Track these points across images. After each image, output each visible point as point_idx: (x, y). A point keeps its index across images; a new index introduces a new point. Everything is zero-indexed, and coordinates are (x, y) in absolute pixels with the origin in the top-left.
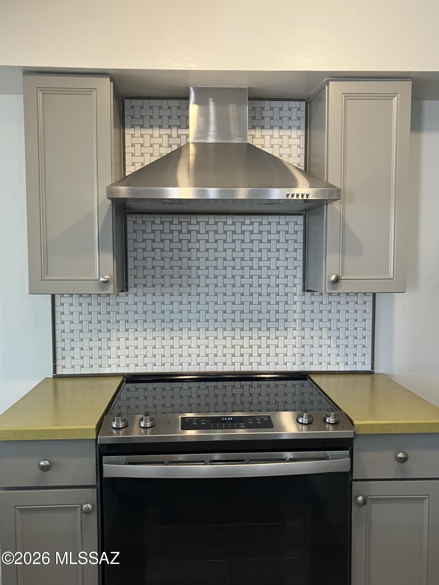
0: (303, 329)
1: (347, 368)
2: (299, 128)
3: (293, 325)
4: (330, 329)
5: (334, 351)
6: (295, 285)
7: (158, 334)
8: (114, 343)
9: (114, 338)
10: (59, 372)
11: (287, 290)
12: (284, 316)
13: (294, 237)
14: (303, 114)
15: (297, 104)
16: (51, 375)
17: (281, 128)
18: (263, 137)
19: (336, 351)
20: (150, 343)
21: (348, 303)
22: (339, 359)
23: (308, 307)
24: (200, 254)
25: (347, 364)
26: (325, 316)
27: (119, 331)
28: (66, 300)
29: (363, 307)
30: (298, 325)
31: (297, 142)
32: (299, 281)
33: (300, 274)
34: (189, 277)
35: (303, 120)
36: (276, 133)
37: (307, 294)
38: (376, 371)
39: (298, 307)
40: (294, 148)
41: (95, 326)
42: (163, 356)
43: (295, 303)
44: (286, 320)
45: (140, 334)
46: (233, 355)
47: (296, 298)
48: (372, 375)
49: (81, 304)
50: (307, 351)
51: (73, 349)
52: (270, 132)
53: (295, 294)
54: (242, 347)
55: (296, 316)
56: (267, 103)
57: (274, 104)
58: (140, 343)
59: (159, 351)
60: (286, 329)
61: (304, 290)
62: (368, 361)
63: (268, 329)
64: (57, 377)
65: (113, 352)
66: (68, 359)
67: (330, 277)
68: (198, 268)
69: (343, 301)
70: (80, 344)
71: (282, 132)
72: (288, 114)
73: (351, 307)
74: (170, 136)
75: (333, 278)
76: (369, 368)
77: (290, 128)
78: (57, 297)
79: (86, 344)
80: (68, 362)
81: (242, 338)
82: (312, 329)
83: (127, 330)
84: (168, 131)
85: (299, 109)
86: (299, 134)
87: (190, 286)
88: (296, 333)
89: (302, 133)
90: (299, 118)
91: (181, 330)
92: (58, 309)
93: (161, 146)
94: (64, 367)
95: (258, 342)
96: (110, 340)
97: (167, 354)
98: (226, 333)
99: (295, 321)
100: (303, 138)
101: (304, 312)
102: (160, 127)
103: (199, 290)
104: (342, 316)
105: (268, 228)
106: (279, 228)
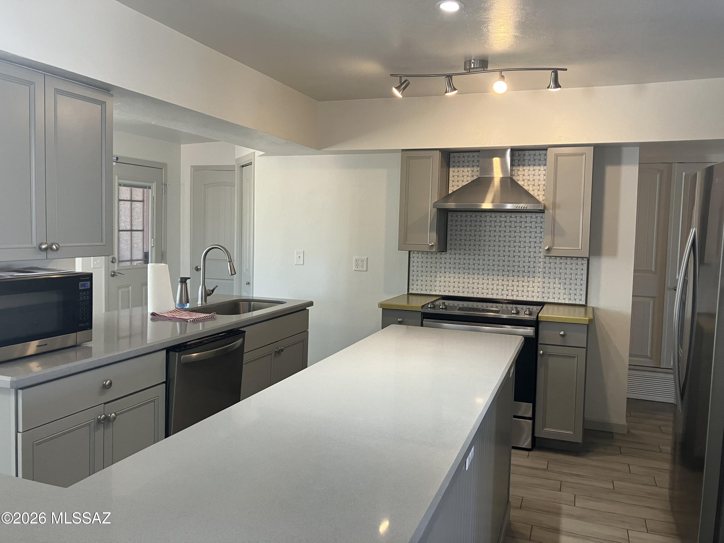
0: (544, 278)
1: (570, 302)
3: (538, 275)
5: (562, 291)
6: (540, 252)
7: (461, 276)
8: (438, 279)
9: (438, 276)
10: (410, 292)
11: (535, 255)
12: (533, 270)
16: (406, 293)
17: (534, 165)
18: (524, 170)
19: (564, 291)
20: (457, 280)
21: (572, 264)
22: (565, 296)
23: (547, 265)
24: (486, 233)
25: (570, 299)
27: (441, 272)
28: (415, 255)
29: (582, 267)
30: (541, 275)
34: (480, 245)
36: (532, 168)
38: (589, 305)
39: (541, 265)
40: (542, 176)
41: (429, 269)
42: (464, 288)
43: (540, 262)
44: (534, 272)
45: (452, 275)
46: (503, 290)
47: (540, 260)
48: (586, 307)
49: (423, 258)
50: (546, 290)
51: (417, 280)
52: (528, 168)
53: (540, 257)
54: (508, 286)
55: (540, 270)
56: (527, 152)
57: (531, 152)
58: (452, 280)
59: (461, 285)
60: (534, 277)
62: (584, 299)
63: (523, 277)
64: (409, 294)
65: (438, 283)
66: (415, 285)
68: (485, 241)
69: (569, 262)
70: (421, 278)
71: (535, 168)
72: (539, 157)
73: (573, 266)
74: (473, 171)
75: (548, 248)
76: (584, 303)
78: (411, 253)
79: (424, 278)
80: (415, 287)
81: (508, 281)
82: (550, 278)
83: (445, 272)
84: (472, 169)
86: (545, 168)
87: (479, 250)
88: (539, 280)
91: (474, 274)
92: (412, 259)
93: (468, 176)
94: (413, 289)
95: (517, 283)
96: (436, 277)
97: (466, 287)
98: (499, 277)
99: (539, 273)
101: (545, 268)
102: (468, 166)
103: (485, 253)
105: (525, 220)
106: (532, 220)
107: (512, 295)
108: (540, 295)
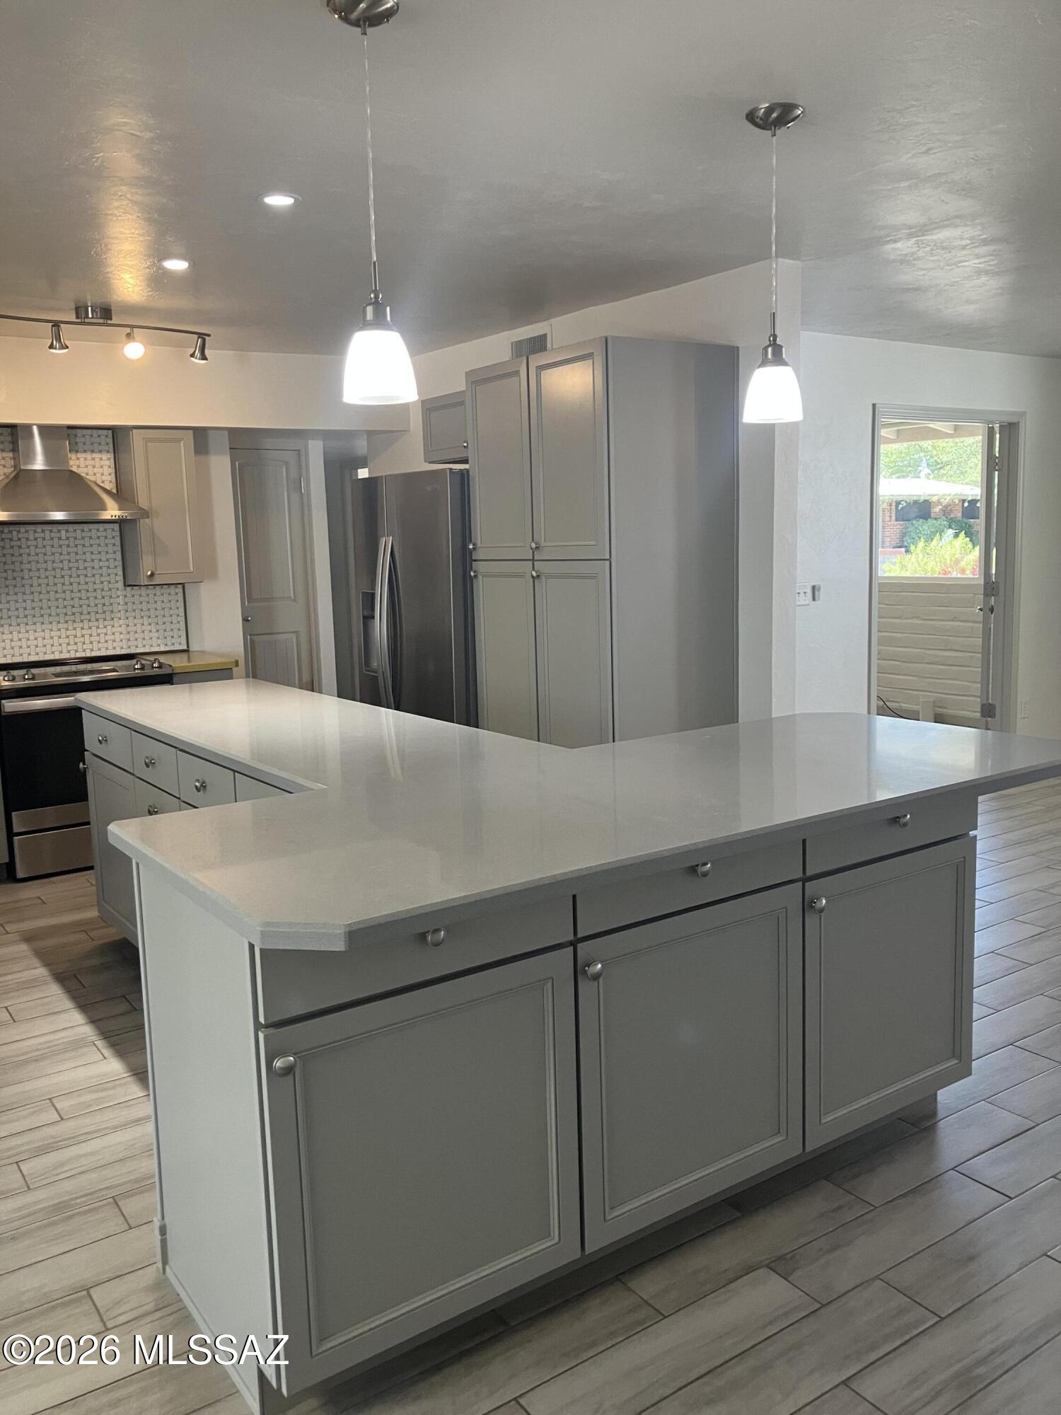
0: (127, 618)
1: (167, 649)
2: (108, 452)
3: (119, 615)
4: (149, 617)
5: (155, 635)
6: (117, 582)
11: (111, 586)
12: (110, 608)
13: (113, 541)
14: (110, 440)
15: (105, 432)
17: (93, 451)
18: (78, 459)
19: (157, 635)
21: (163, 594)
22: (159, 641)
23: (129, 600)
24: (30, 558)
25: (166, 645)
26: (144, 606)
29: (176, 597)
30: (122, 614)
31: (108, 463)
32: (120, 578)
33: (120, 573)
34: (23, 578)
35: (111, 445)
36: (89, 456)
37: (128, 589)
38: (191, 649)
39: (121, 600)
40: (106, 468)
43: (118, 597)
44: (112, 612)
46: (68, 644)
47: (119, 593)
48: (188, 652)
50: (132, 636)
52: (84, 455)
53: (118, 589)
54: (75, 636)
55: (120, 608)
56: (79, 431)
57: (85, 431)
60: (112, 619)
61: (125, 586)
62: (184, 641)
63: (97, 620)
67: (147, 572)
68: (30, 570)
69: (158, 593)
71: (94, 455)
72: (98, 440)
73: (165, 598)
75: (149, 573)
76: (185, 648)
77: (101, 451)
81: (75, 629)
82: (135, 618)
85: (107, 436)
86: (109, 456)
87: (23, 586)
88: (121, 622)
89: (111, 456)
90: (107, 444)
91: (19, 625)
95: (89, 632)
98: (60, 626)
99: (120, 611)
100: (112, 460)
101: (126, 604)
103: (33, 589)
104: (159, 605)
105: (89, 534)
106: (99, 534)
107: (84, 651)
108: (124, 644)
